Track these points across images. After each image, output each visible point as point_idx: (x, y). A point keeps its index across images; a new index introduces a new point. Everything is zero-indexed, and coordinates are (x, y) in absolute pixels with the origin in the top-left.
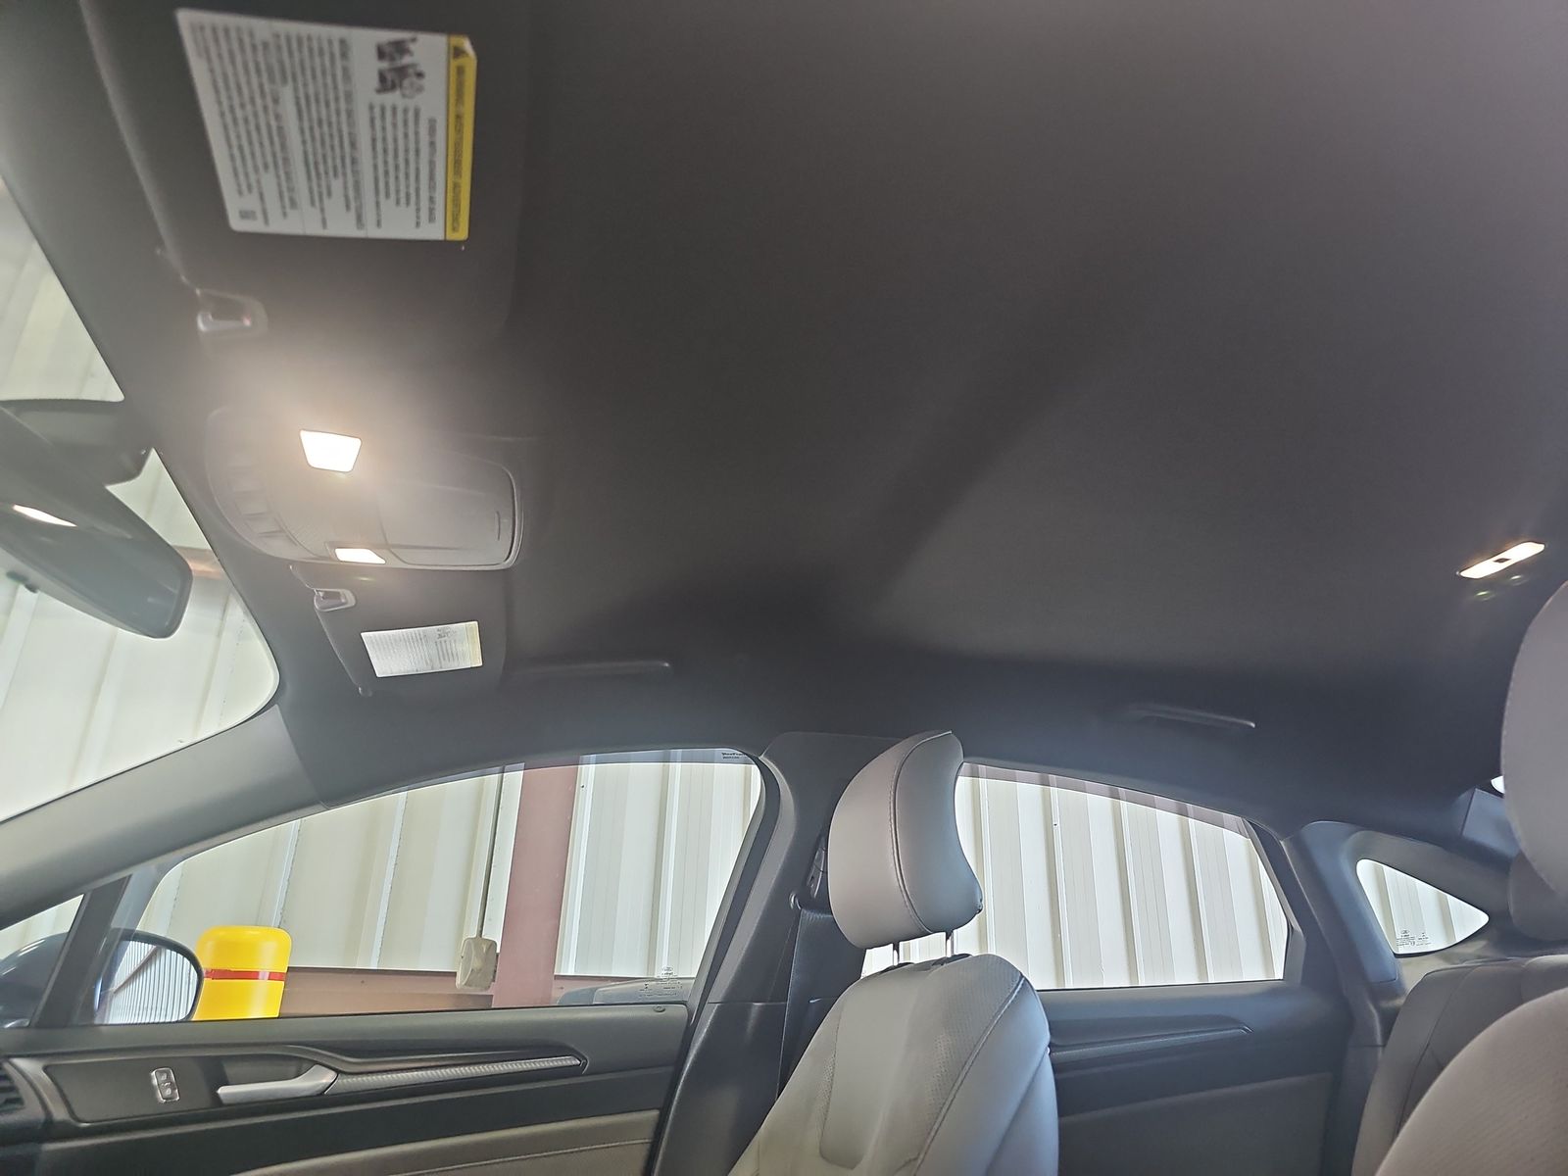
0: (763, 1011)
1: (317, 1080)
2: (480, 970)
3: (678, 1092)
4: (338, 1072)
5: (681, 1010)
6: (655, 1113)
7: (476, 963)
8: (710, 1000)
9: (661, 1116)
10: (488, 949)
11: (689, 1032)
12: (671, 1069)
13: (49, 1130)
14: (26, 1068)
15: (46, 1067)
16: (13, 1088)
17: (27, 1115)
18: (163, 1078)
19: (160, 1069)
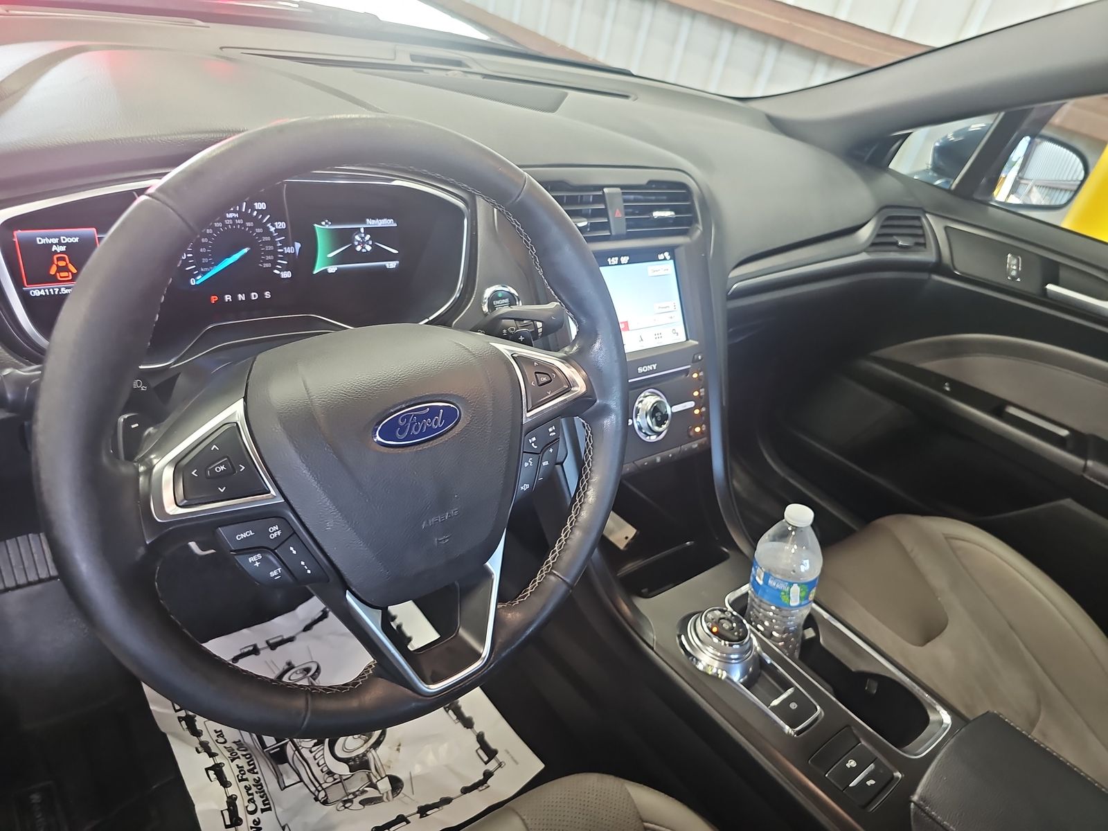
13: (939, 267)
14: (935, 225)
15: (946, 228)
16: (923, 236)
17: (928, 256)
18: (1015, 261)
19: (1015, 255)
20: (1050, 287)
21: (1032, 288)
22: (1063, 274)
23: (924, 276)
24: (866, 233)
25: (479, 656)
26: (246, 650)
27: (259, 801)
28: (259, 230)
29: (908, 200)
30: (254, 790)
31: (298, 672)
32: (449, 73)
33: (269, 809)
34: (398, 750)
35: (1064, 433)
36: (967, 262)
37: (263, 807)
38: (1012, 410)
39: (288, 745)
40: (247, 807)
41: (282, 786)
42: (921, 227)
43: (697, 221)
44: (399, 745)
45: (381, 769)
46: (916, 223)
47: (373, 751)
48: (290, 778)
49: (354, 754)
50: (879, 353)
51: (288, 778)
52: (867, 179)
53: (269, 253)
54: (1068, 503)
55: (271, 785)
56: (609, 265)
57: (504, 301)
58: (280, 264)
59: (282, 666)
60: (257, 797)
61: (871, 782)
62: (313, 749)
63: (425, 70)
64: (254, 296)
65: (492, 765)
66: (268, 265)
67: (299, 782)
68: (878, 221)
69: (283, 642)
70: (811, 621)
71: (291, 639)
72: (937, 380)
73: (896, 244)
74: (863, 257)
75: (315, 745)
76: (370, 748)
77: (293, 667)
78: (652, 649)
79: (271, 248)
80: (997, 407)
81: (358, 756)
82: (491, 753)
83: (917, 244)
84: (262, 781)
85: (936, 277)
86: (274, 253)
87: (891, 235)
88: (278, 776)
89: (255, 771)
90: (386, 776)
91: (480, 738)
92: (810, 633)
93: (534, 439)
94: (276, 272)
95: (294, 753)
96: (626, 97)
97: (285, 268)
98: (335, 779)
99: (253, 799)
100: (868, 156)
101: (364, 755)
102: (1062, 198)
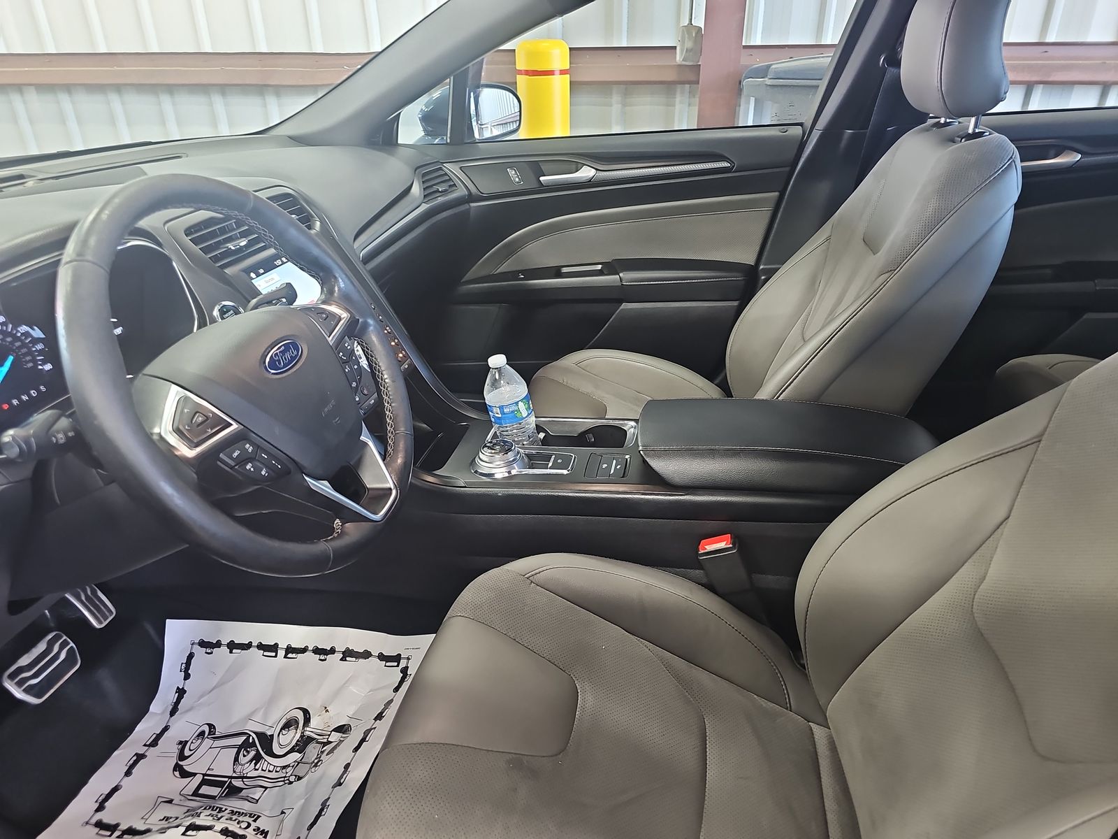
0: (853, 136)
1: (586, 173)
2: (692, 49)
3: (791, 183)
4: (597, 169)
5: (798, 130)
6: (777, 194)
7: (689, 44)
8: (816, 128)
9: (780, 195)
10: (696, 34)
11: (802, 145)
12: (787, 169)
13: (471, 198)
14: (452, 169)
15: (461, 168)
16: (450, 179)
17: (460, 192)
18: (514, 172)
19: (511, 168)
20: (542, 179)
21: (534, 185)
22: (544, 167)
23: (465, 207)
24: (416, 190)
25: (390, 489)
26: (131, 762)
27: (247, 819)
28: (9, 339)
29: (428, 160)
30: (234, 817)
31: (194, 741)
32: (26, 185)
33: (259, 817)
34: (327, 711)
35: (599, 267)
36: (487, 185)
37: (253, 819)
38: (565, 270)
39: (233, 782)
40: (240, 827)
41: (255, 801)
42: (446, 174)
43: (313, 217)
44: (326, 708)
45: (324, 732)
46: (441, 173)
47: (308, 729)
48: (257, 794)
49: (294, 743)
50: (466, 278)
51: (255, 793)
52: (391, 154)
53: (25, 355)
54: (625, 306)
55: (246, 806)
56: (278, 266)
57: (230, 313)
58: (40, 360)
59: (175, 750)
60: (241, 819)
61: (618, 467)
62: (257, 768)
63: (3, 190)
64: (33, 393)
65: (403, 664)
66: (30, 365)
67: (265, 791)
68: (418, 180)
69: (159, 736)
70: (539, 428)
71: (166, 729)
72: (513, 275)
73: (438, 191)
74: (424, 207)
75: (256, 764)
76: (303, 728)
77: (187, 742)
78: (465, 487)
79: (24, 350)
80: (557, 272)
81: (298, 741)
82: (397, 658)
83: (450, 186)
84: (235, 810)
85: (472, 205)
86: (30, 353)
87: (431, 186)
88: (246, 799)
89: (223, 809)
90: (331, 732)
91: (382, 657)
92: (542, 435)
93: (341, 354)
94: (40, 367)
95: (243, 781)
96: (179, 157)
97: (44, 362)
98: (293, 766)
99: (239, 821)
100: (381, 140)
101: (302, 736)
102: (514, 126)
